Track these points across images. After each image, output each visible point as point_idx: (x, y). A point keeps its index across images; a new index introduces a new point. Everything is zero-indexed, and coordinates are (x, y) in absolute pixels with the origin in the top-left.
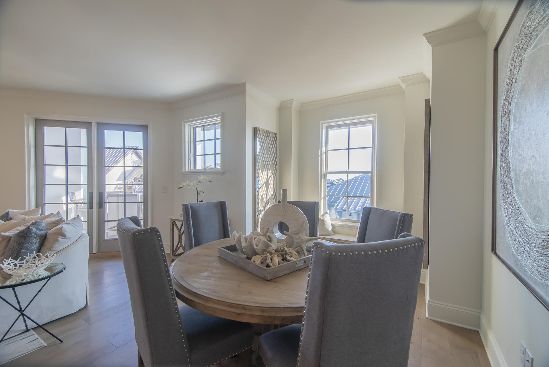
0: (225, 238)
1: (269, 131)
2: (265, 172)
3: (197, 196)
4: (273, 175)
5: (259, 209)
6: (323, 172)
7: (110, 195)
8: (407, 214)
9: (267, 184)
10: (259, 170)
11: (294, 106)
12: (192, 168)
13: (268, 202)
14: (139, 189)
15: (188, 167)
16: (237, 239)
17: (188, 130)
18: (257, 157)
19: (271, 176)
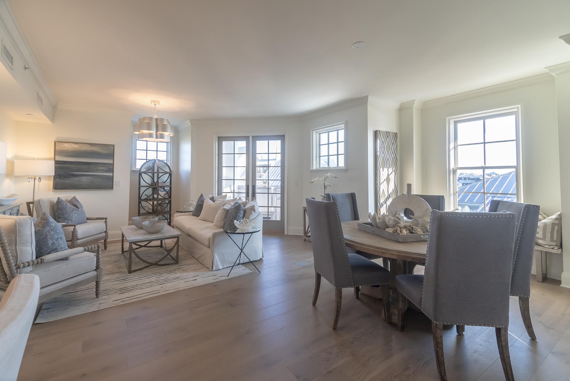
0: (355, 220)
1: (389, 132)
2: (385, 170)
3: (325, 189)
4: (394, 172)
5: (381, 203)
6: (451, 168)
7: (258, 188)
8: (532, 205)
9: (388, 180)
10: (380, 168)
11: (416, 106)
12: (318, 167)
13: (389, 197)
14: (272, 184)
15: (315, 167)
16: (372, 218)
17: (315, 136)
18: (378, 157)
19: (392, 173)
